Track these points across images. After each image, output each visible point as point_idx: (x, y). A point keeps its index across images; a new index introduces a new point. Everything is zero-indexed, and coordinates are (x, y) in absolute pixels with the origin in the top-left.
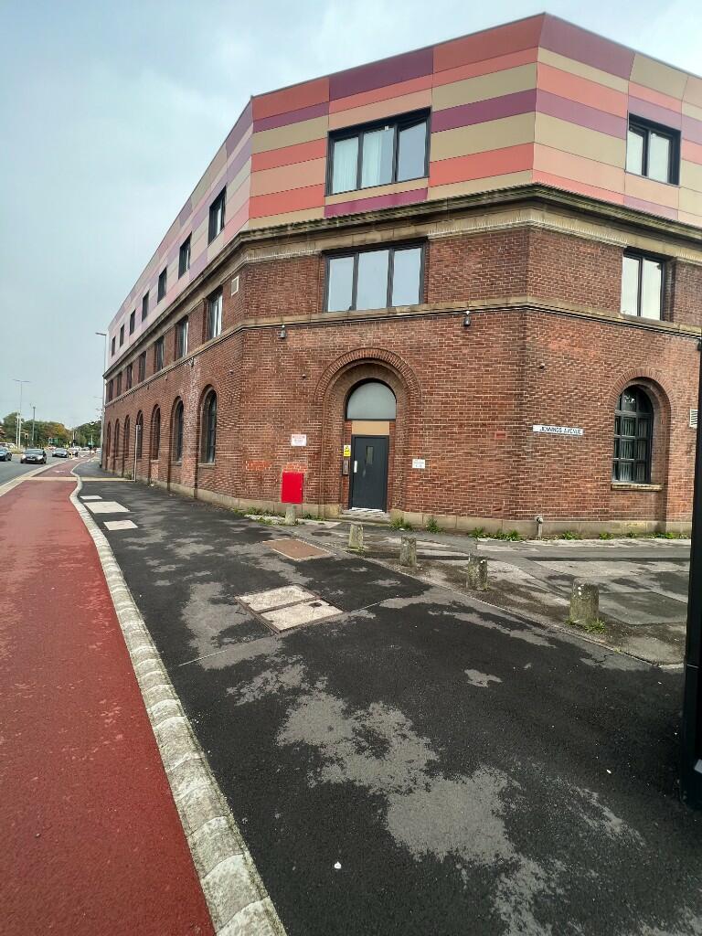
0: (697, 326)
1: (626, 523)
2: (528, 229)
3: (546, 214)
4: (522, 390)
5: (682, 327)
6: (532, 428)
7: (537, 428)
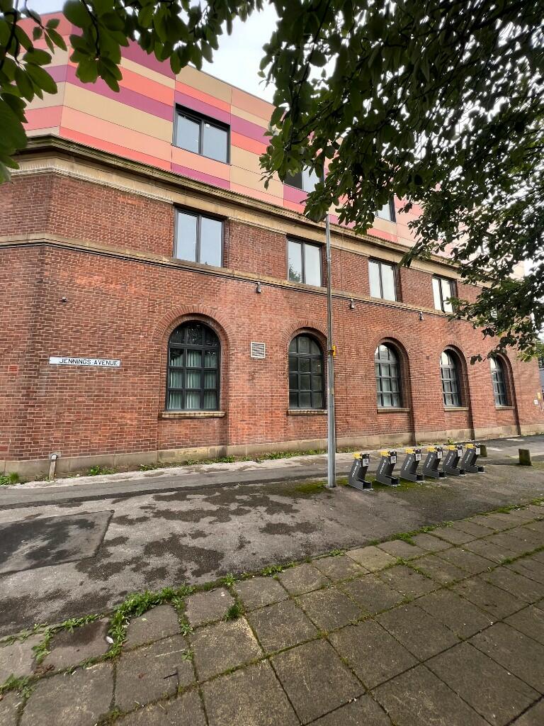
0: (255, 273)
1: (182, 451)
2: (52, 176)
3: (75, 165)
4: (36, 322)
5: (236, 272)
6: (49, 360)
7: (54, 360)
